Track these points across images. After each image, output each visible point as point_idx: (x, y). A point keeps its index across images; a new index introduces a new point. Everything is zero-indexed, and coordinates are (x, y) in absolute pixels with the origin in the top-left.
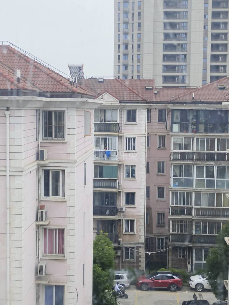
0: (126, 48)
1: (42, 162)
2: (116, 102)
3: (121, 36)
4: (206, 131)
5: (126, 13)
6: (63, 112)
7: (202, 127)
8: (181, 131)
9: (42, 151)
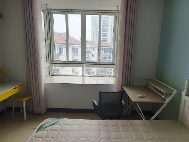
0: (94, 34)
1: (73, 58)
2: (90, 46)
3: (93, 31)
4: (110, 53)
5: (94, 25)
6: (77, 48)
7: (109, 52)
8: (104, 53)
9: (73, 56)
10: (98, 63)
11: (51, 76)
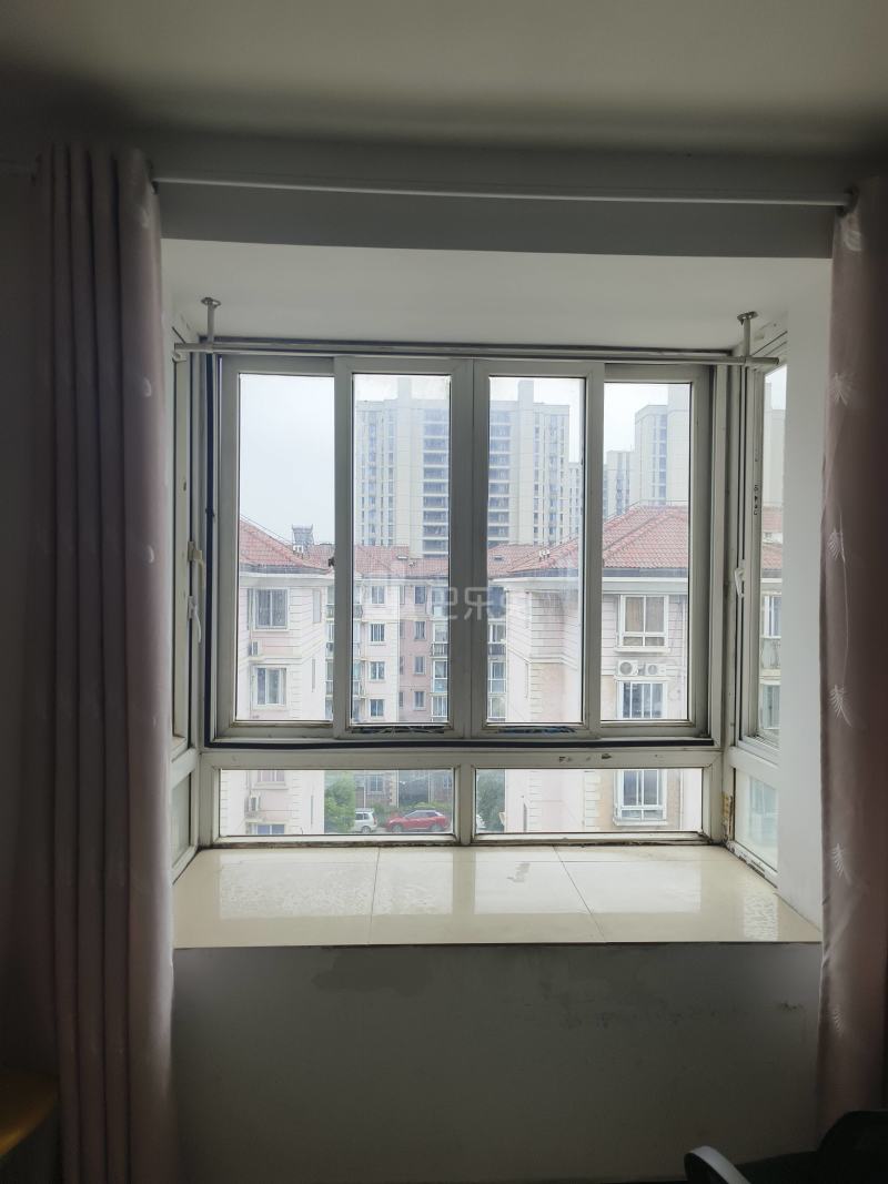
0: (374, 502)
1: (254, 658)
3: (366, 487)
6: (285, 592)
10: (586, 733)
11: (201, 848)
